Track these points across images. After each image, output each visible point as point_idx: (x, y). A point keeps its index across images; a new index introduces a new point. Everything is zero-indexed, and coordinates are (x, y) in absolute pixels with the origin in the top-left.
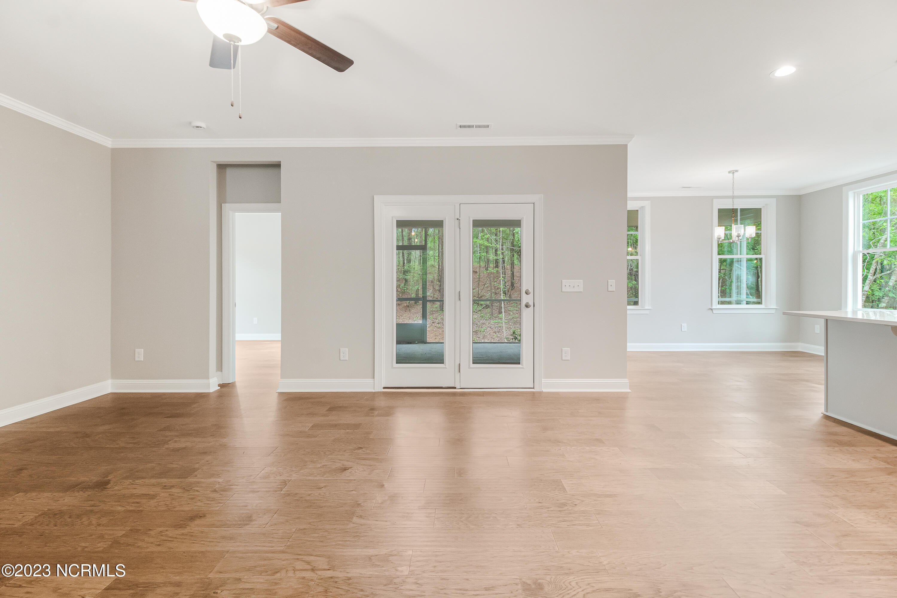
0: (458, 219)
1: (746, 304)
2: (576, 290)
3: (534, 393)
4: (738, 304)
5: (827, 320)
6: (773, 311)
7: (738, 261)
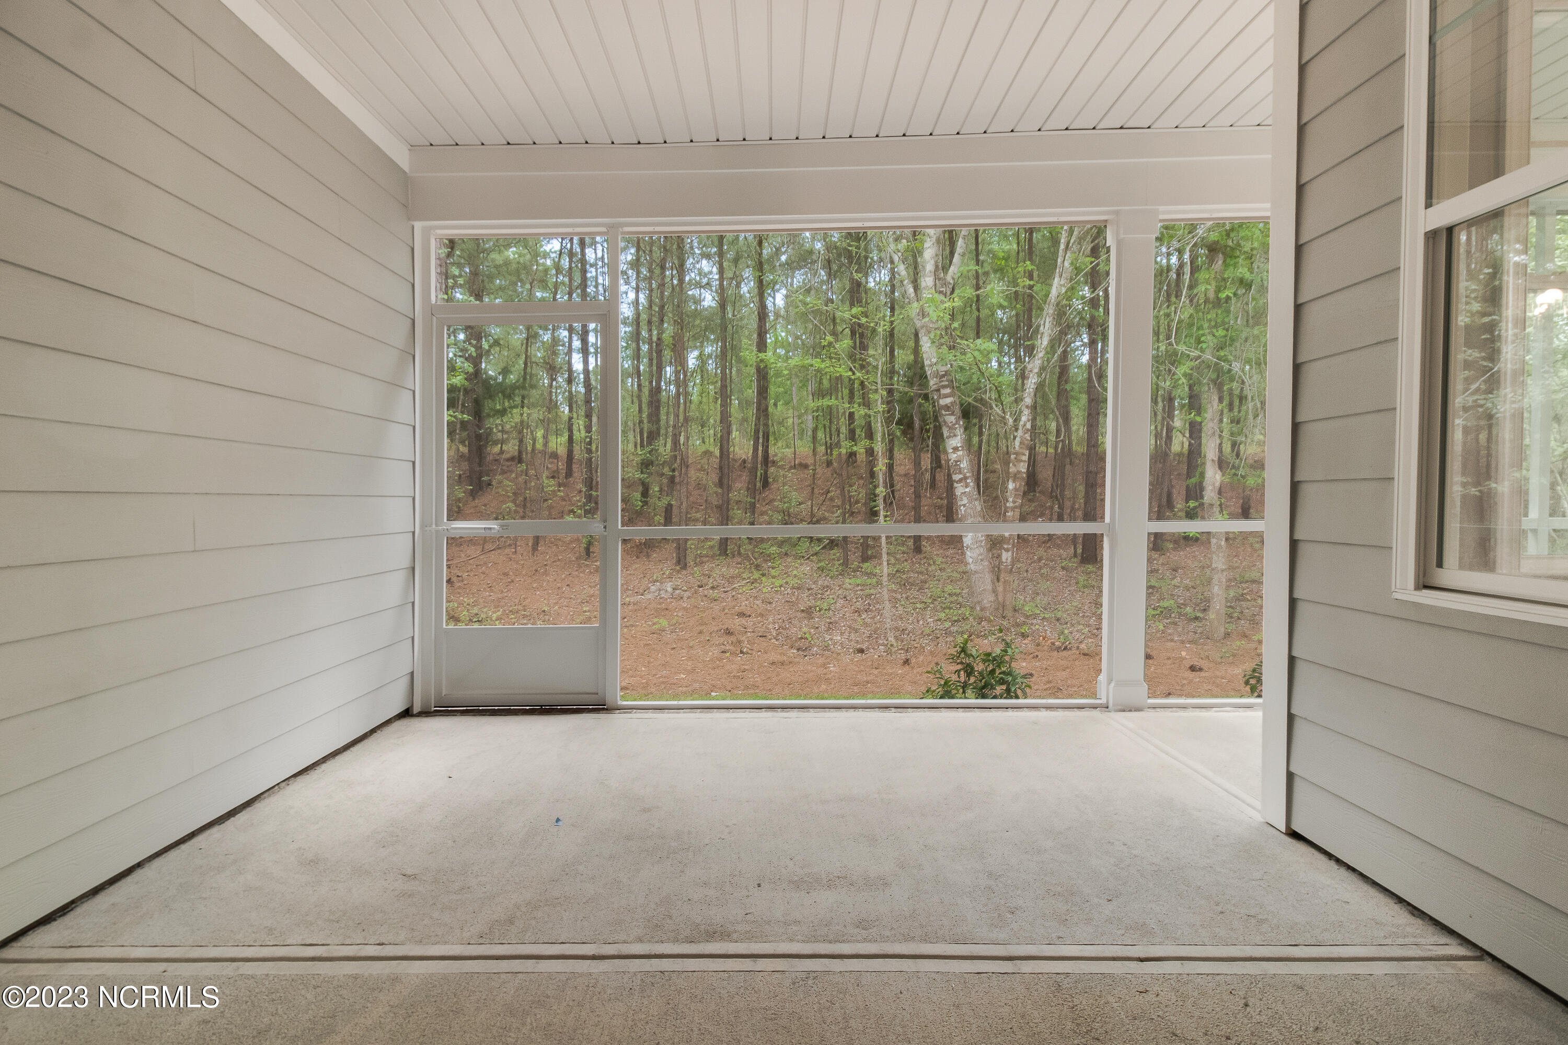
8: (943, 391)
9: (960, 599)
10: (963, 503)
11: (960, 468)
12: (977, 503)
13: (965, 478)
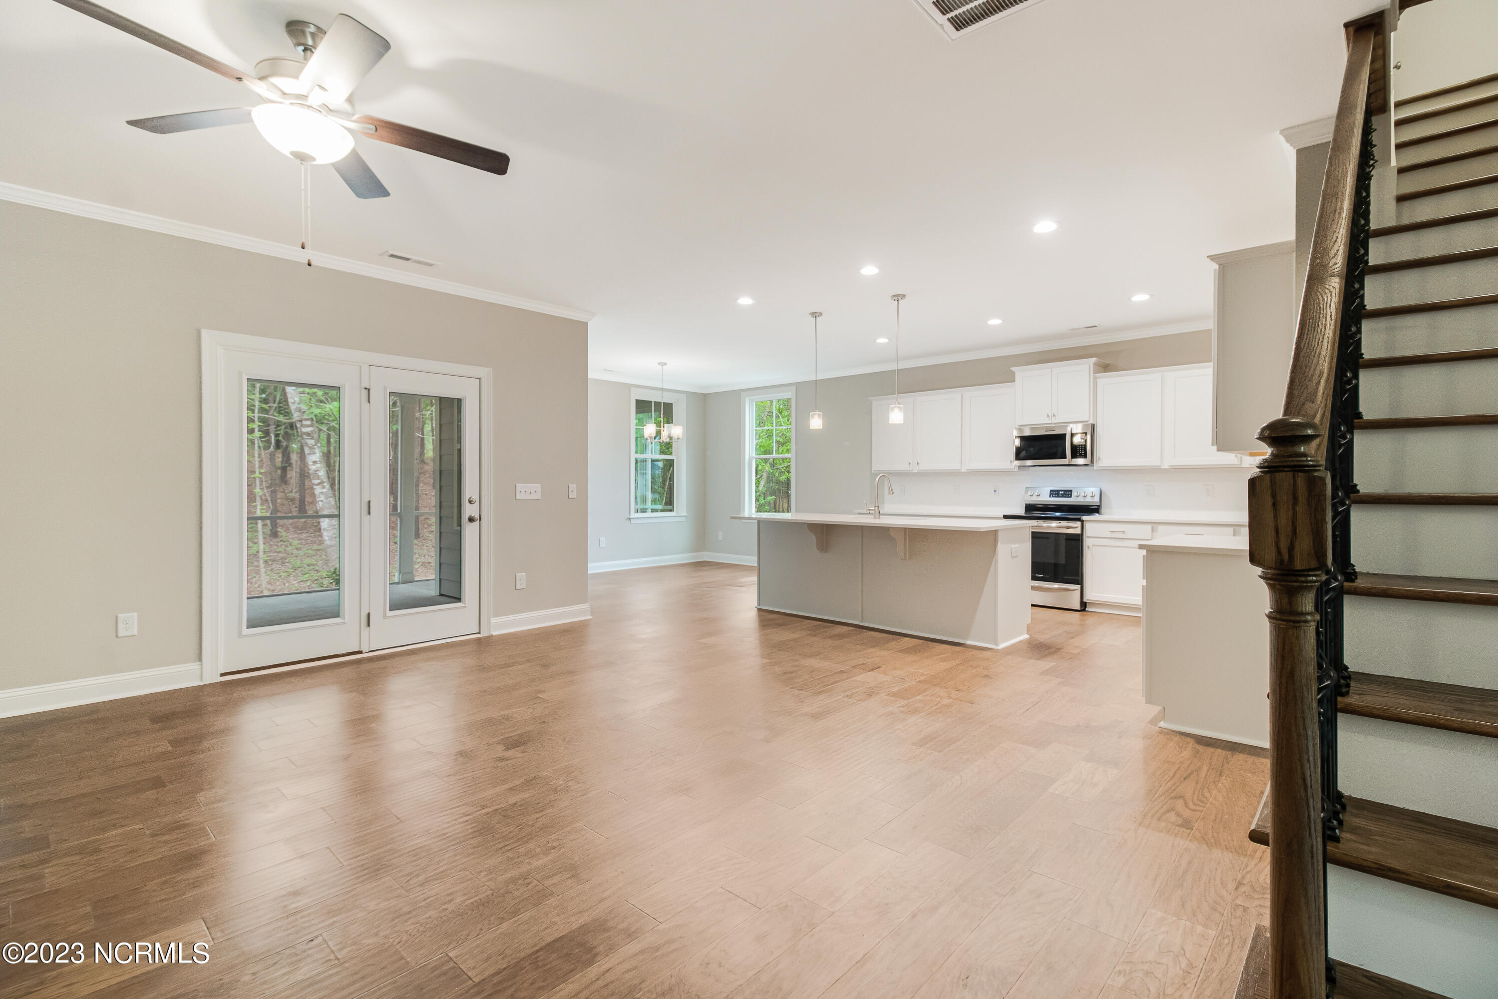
0: (366, 388)
1: (651, 512)
2: (534, 497)
3: (479, 639)
4: (643, 512)
5: (759, 521)
6: (684, 519)
7: (643, 461)
8: (305, 423)
9: (317, 568)
10: (321, 499)
11: (318, 476)
12: (331, 499)
13: (322, 482)
